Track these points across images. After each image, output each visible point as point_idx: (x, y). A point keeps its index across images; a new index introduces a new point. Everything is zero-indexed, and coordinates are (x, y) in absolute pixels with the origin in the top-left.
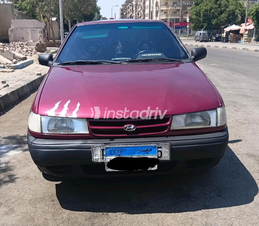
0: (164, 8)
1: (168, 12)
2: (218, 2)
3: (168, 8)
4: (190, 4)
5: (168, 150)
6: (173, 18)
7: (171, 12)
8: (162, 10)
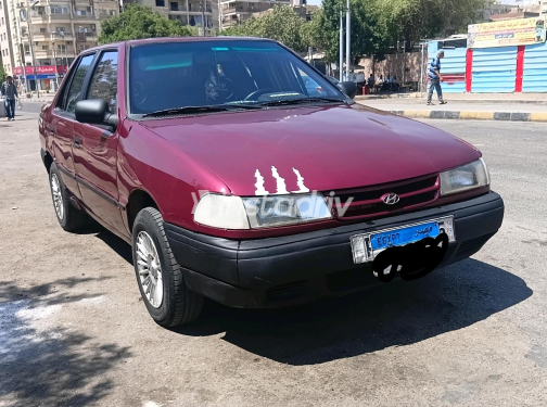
0: (41, 39)
1: (51, 47)
2: (150, 28)
3: (48, 39)
4: (90, 31)
5: (451, 227)
6: (62, 56)
7: (56, 46)
8: (37, 43)
